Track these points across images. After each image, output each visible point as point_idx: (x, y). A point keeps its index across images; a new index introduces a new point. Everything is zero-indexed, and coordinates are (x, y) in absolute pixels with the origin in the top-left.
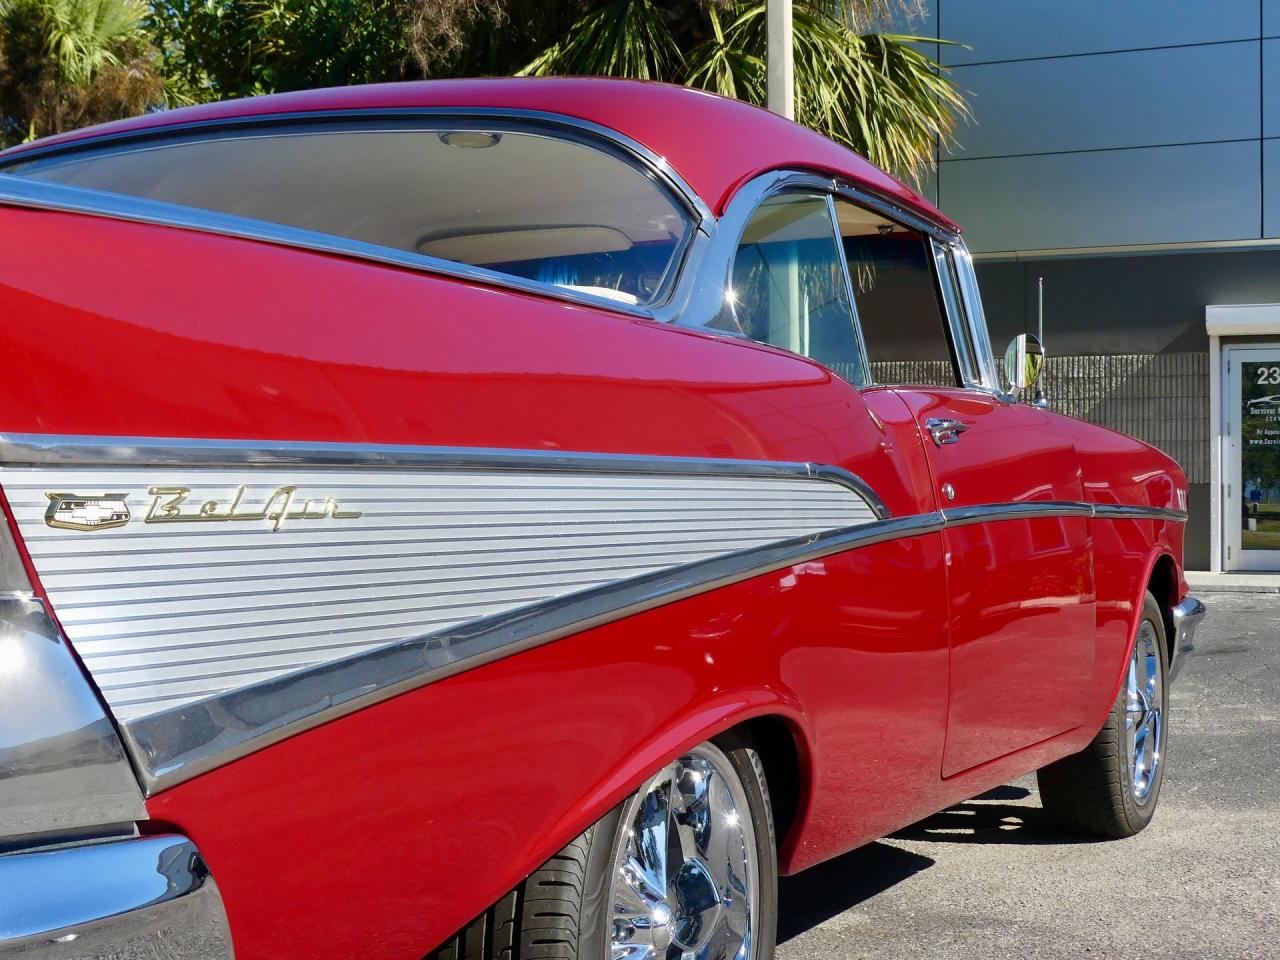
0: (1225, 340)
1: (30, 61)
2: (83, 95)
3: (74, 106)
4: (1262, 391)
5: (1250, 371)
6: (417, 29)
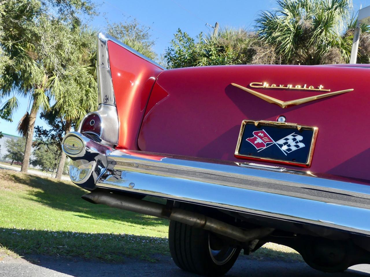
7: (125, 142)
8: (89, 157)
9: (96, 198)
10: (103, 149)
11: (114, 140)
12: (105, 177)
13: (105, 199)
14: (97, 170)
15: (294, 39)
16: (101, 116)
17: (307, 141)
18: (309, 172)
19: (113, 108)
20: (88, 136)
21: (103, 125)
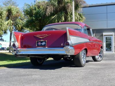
0: (104, 35)
1: (10, 13)
2: (14, 16)
3: (13, 17)
4: (107, 39)
5: (106, 38)
6: (47, 13)
7: (20, 47)
8: (15, 50)
9: (17, 56)
10: (17, 49)
11: (18, 47)
12: (18, 53)
13: (18, 56)
14: (16, 52)
15: (58, 2)
16: (15, 44)
17: (45, 43)
18: (46, 47)
19: (17, 42)
20: (14, 47)
21: (16, 45)
